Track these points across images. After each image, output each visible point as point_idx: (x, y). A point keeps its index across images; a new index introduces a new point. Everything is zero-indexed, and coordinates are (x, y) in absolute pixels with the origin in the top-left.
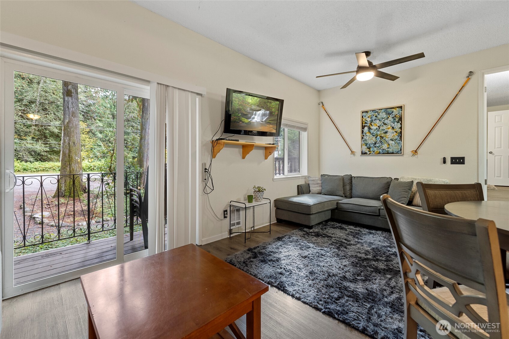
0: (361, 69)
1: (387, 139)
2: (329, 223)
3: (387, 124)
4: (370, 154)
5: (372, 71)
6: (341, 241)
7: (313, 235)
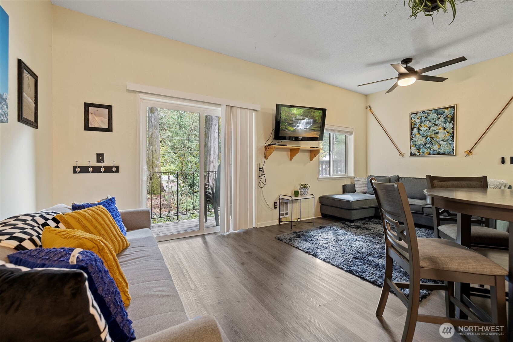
0: (401, 75)
1: (438, 140)
2: (372, 220)
3: (438, 125)
4: (419, 155)
5: (413, 76)
6: (379, 233)
7: (353, 227)
